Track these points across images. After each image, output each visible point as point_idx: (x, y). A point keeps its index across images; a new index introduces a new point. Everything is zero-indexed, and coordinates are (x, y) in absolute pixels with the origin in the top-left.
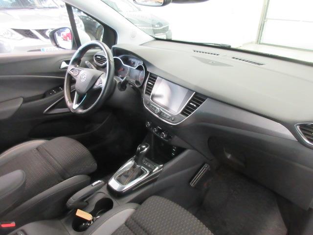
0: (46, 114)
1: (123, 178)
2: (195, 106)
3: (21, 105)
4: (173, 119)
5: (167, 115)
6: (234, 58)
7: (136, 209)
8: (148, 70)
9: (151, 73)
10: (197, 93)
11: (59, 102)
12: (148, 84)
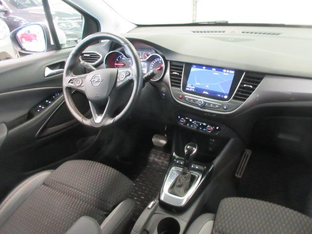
0: (39, 137)
1: (176, 189)
2: (251, 87)
3: (8, 133)
4: (225, 107)
5: (215, 105)
6: (243, 32)
7: (214, 219)
8: (167, 59)
9: (171, 62)
10: (248, 72)
11: (51, 118)
12: (171, 75)
